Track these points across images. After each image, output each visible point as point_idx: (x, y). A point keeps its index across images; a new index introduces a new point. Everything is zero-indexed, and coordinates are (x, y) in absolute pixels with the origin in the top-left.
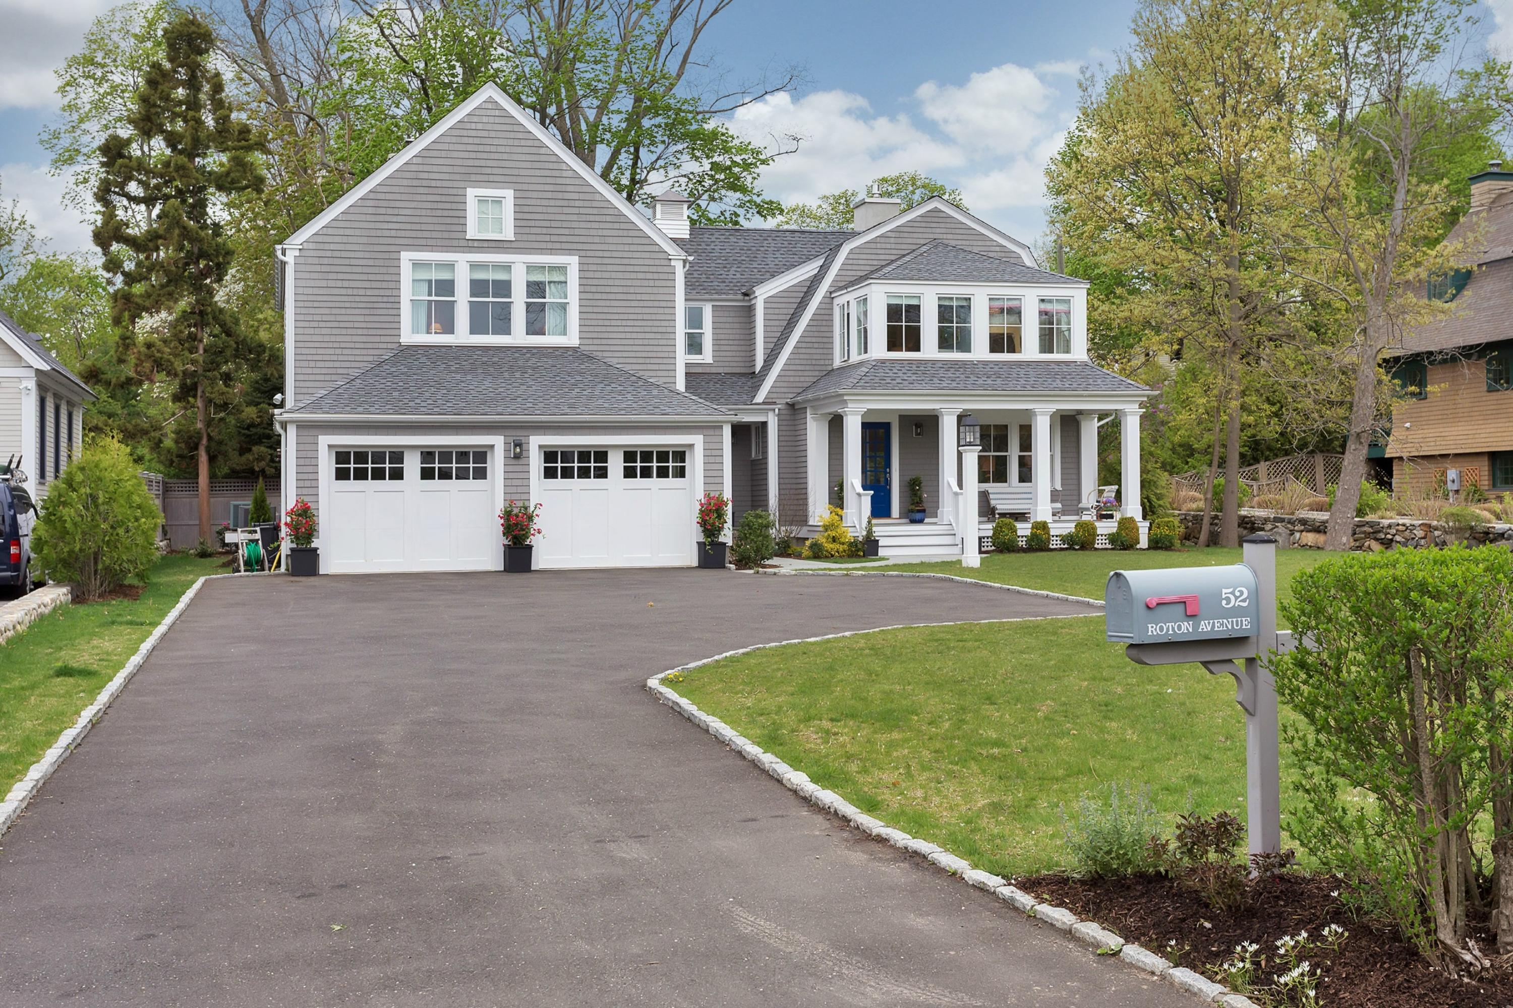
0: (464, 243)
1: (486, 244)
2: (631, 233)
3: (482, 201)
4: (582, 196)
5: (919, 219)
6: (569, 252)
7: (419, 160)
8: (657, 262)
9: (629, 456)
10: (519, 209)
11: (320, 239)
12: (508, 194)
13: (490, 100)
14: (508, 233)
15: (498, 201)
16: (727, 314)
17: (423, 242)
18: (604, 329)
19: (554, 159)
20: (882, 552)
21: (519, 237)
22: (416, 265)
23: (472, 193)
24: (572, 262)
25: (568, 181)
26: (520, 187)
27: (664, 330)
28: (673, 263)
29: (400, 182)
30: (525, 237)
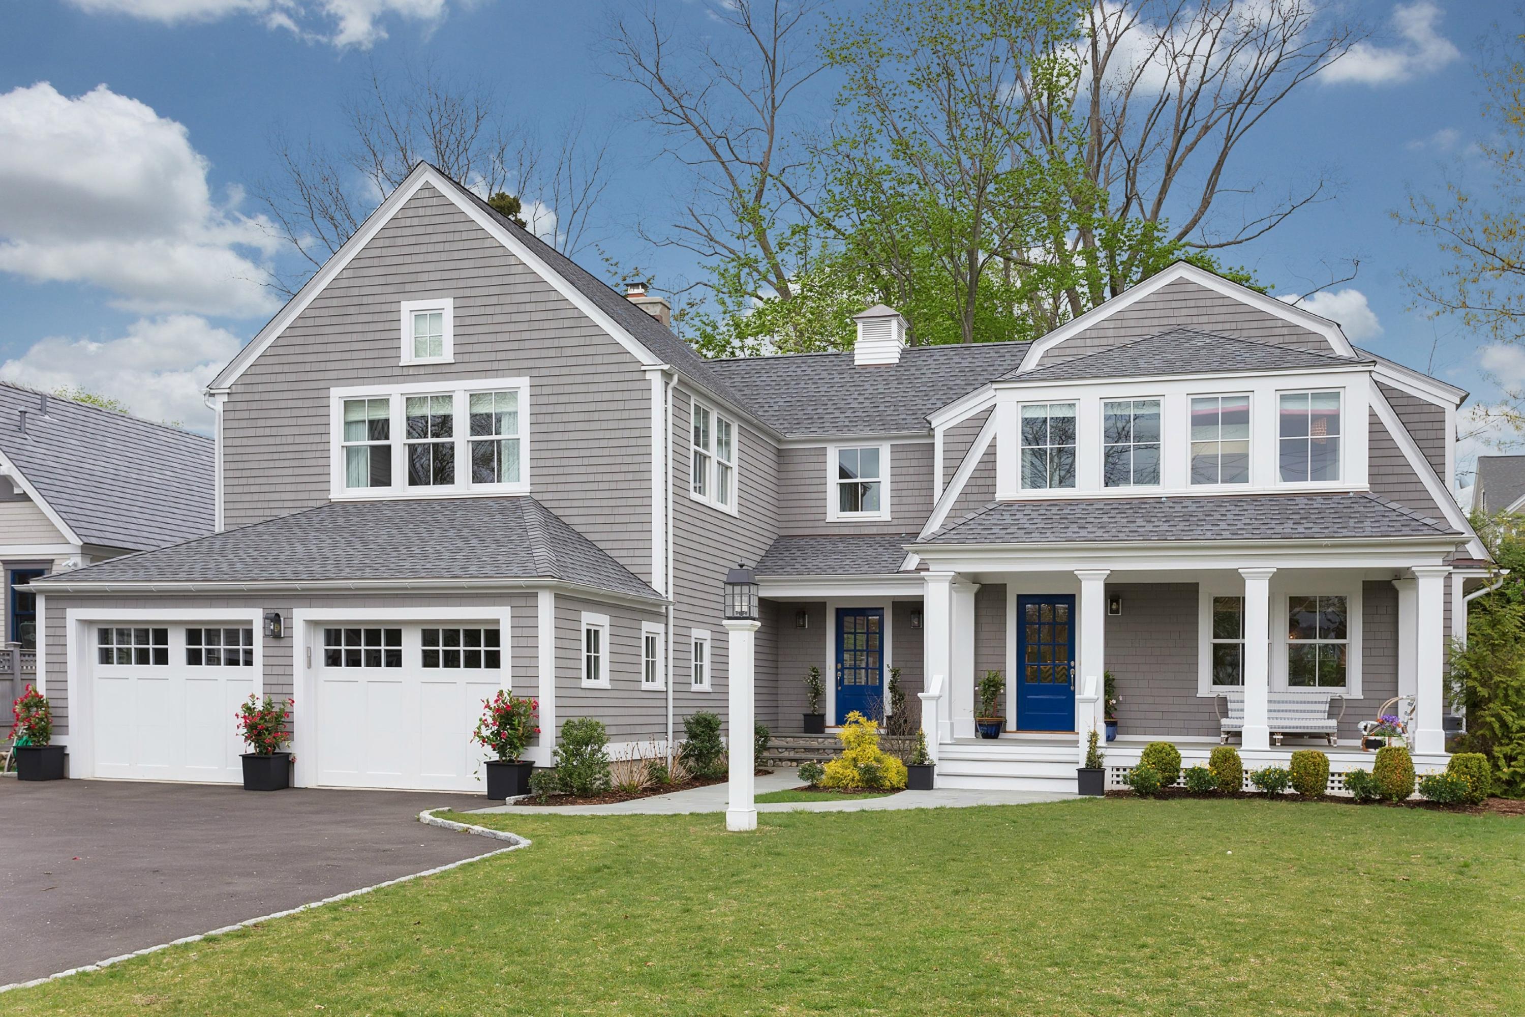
0: (397, 371)
1: (422, 371)
2: (595, 340)
3: (419, 316)
4: (534, 297)
5: (1153, 298)
6: (518, 372)
7: (349, 273)
8: (628, 376)
9: (429, 637)
10: (460, 323)
11: (248, 380)
12: (447, 304)
13: (427, 187)
14: (447, 355)
15: (437, 315)
16: (911, 455)
17: (354, 374)
18: (561, 471)
19: (500, 252)
20: (938, 782)
21: (460, 358)
22: (349, 405)
23: (407, 307)
24: (522, 383)
25: (518, 279)
26: (461, 293)
27: (635, 468)
28: (648, 376)
29: (329, 303)
30: (466, 358)
